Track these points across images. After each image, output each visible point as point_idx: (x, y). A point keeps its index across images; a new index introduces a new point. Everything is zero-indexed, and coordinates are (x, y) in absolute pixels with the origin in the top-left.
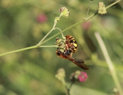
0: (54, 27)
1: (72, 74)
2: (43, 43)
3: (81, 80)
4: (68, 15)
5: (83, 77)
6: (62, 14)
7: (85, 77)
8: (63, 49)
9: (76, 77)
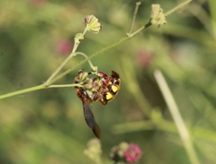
0: (74, 50)
1: (114, 149)
2: (54, 80)
3: (129, 159)
4: (98, 30)
5: (133, 154)
6: (88, 28)
7: (137, 155)
8: (90, 90)
9: (121, 154)
